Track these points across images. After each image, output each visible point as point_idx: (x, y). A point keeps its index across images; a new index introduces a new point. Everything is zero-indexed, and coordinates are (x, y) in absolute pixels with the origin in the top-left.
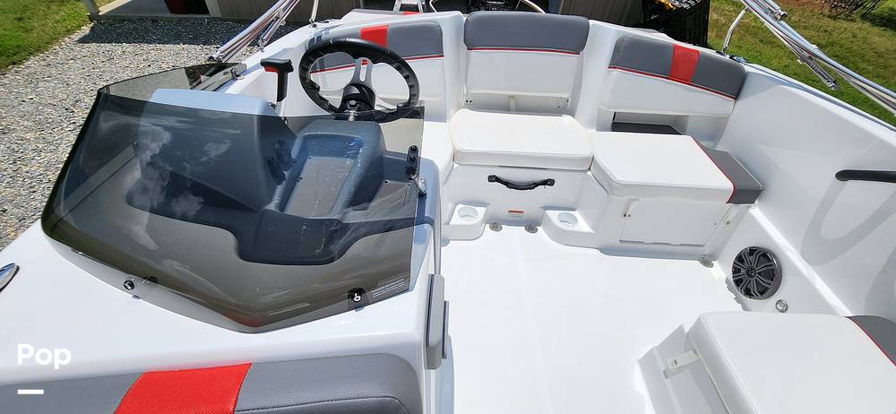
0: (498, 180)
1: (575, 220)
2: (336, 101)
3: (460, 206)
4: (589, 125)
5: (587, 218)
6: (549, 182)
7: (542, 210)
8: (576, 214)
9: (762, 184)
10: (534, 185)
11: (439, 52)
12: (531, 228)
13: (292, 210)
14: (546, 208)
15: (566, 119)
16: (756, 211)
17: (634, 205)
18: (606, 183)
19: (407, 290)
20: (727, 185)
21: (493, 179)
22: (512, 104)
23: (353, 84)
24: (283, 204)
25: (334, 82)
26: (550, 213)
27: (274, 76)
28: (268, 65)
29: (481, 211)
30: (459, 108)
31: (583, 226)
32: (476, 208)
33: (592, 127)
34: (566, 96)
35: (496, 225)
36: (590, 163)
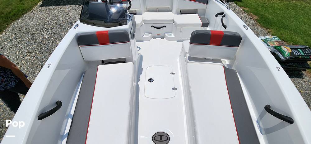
1: (171, 35)
3: (146, 33)
6: (165, 27)
9: (209, 22)
10: (161, 28)
12: (162, 38)
14: (165, 33)
15: (170, 12)
17: (182, 29)
18: (176, 25)
20: (201, 23)
21: (152, 26)
26: (166, 34)
29: (150, 34)
30: (145, 12)
31: (173, 35)
33: (175, 14)
35: (154, 38)
36: (173, 21)
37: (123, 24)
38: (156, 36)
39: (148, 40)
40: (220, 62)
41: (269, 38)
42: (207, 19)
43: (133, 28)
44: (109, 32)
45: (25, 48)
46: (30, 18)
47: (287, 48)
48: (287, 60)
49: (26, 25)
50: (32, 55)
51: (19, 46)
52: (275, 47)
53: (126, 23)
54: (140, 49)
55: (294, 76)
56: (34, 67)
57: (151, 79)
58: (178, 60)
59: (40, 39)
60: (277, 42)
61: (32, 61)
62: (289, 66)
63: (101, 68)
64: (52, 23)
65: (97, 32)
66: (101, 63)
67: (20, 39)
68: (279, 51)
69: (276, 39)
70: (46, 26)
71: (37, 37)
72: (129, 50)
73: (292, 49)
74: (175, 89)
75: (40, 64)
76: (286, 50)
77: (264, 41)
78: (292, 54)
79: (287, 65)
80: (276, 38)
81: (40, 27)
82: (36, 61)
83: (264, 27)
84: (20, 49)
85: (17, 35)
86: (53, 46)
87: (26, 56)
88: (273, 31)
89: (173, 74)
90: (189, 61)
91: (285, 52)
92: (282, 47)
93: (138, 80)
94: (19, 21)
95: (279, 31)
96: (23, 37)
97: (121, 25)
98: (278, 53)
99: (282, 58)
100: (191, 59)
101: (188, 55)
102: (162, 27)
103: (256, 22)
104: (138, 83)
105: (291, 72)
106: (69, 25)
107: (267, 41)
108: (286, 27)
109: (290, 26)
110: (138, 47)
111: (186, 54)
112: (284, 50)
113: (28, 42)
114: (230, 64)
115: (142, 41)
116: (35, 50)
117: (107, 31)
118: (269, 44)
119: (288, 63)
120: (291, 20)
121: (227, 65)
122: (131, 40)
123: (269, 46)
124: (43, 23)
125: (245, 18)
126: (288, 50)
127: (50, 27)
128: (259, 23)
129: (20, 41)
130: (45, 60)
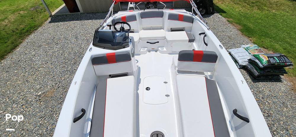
0: (148, 42)
1: (164, 49)
2: (119, 30)
3: (142, 48)
6: (158, 42)
8: (164, 48)
9: (194, 38)
11: (136, 20)
12: (156, 51)
13: (116, 41)
14: (158, 47)
15: (162, 30)
16: (194, 43)
17: (172, 45)
18: (167, 41)
19: (129, 47)
22: (152, 28)
23: (121, 27)
24: (115, 41)
25: (118, 27)
27: (109, 27)
28: (108, 26)
29: (146, 49)
30: (141, 30)
31: (165, 49)
33: (167, 31)
35: (149, 51)
36: (165, 38)
37: (126, 47)
38: (151, 50)
39: (144, 53)
40: (203, 74)
41: (250, 47)
42: (193, 36)
43: (133, 49)
44: (116, 54)
45: (39, 60)
46: (42, 34)
47: (264, 57)
48: (265, 67)
49: (38, 39)
50: (44, 66)
51: (34, 59)
52: (254, 56)
53: (128, 46)
54: (138, 61)
55: (273, 80)
56: (47, 77)
57: (148, 88)
58: (170, 71)
59: (50, 53)
60: (257, 50)
61: (45, 71)
62: (268, 72)
63: (109, 80)
64: (60, 37)
65: (107, 54)
66: (109, 76)
67: (34, 53)
68: (258, 59)
69: (256, 48)
70: (56, 41)
71: (48, 51)
72: (131, 66)
73: (268, 57)
74: (167, 96)
75: (51, 75)
76: (263, 58)
77: (246, 50)
78: (269, 61)
79: (265, 71)
80: (257, 46)
81: (50, 42)
82: (48, 72)
83: (246, 36)
84: (34, 62)
85: (31, 49)
86: (62, 58)
87: (40, 68)
88: (254, 39)
89: (166, 83)
90: (178, 74)
91: (263, 60)
92: (260, 55)
93: (138, 89)
94: (32, 36)
95: (260, 40)
96: (36, 51)
97: (124, 48)
98: (257, 61)
99: (261, 65)
100: (180, 72)
101: (177, 69)
102: (156, 43)
103: (239, 32)
104: (138, 91)
105: (270, 77)
106: (75, 39)
107: (248, 49)
108: (267, 35)
109: (270, 34)
110: (136, 60)
111: (175, 67)
112: (261, 59)
113: (41, 55)
114: (211, 75)
115: (140, 55)
116: (47, 62)
117: (114, 53)
118: (250, 52)
119: (266, 69)
120: (271, 28)
121: (209, 75)
122: (132, 58)
123: (250, 54)
124: (52, 38)
125: (229, 28)
126: (265, 58)
127: (59, 41)
128: (242, 32)
129: (34, 54)
130: (56, 71)
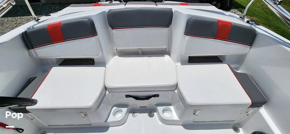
0: (130, 96)
3: (115, 108)
4: (177, 61)
5: (177, 109)
6: (157, 96)
7: (156, 106)
8: (172, 108)
9: (266, 97)
10: (149, 97)
15: (167, 57)
16: (263, 111)
20: (249, 101)
21: (127, 96)
22: (140, 51)
26: (158, 108)
30: (114, 55)
31: (175, 115)
32: (122, 109)
34: (165, 47)
